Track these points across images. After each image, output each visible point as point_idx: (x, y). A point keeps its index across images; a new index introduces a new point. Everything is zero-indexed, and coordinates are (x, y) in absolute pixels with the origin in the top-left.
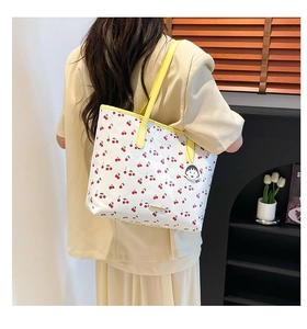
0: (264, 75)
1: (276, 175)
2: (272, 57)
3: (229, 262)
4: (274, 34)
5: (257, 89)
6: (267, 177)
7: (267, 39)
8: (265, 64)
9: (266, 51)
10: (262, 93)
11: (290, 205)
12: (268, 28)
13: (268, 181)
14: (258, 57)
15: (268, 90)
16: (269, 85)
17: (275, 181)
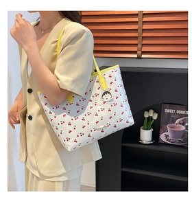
0: (140, 46)
1: (152, 111)
2: (144, 35)
3: (123, 169)
4: (145, 19)
5: (136, 56)
6: (146, 113)
7: (140, 23)
8: (140, 39)
9: (140, 31)
10: (139, 58)
11: (161, 131)
12: (140, 16)
13: (146, 115)
14: (136, 35)
15: (143, 56)
16: (144, 52)
17: (151, 115)
